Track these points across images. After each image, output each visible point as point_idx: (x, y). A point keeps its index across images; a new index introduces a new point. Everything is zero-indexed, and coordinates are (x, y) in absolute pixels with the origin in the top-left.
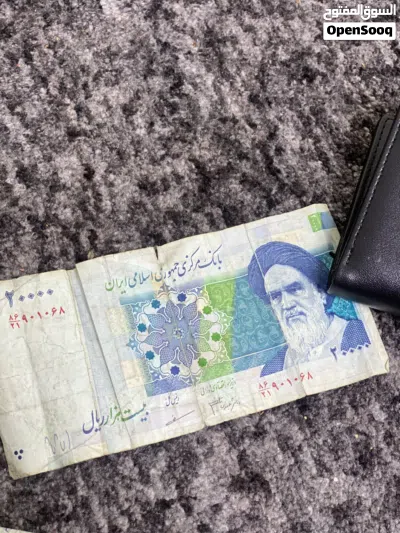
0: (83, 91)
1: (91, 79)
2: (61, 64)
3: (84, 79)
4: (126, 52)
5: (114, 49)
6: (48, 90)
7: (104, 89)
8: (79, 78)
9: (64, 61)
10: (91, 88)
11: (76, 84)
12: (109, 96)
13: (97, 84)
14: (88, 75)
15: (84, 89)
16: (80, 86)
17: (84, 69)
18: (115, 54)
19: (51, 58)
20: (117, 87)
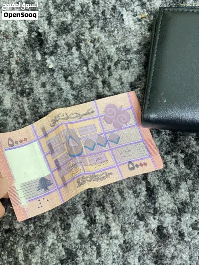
0: (108, 71)
1: (113, 64)
2: (96, 53)
3: (109, 64)
4: (135, 50)
5: (128, 47)
6: (88, 68)
7: (120, 71)
8: (106, 63)
9: (98, 51)
10: (112, 70)
11: (104, 67)
12: (123, 76)
13: (117, 67)
14: (112, 61)
15: (108, 70)
16: (106, 68)
17: (109, 57)
18: (129, 50)
19: (91, 49)
20: (128, 71)
